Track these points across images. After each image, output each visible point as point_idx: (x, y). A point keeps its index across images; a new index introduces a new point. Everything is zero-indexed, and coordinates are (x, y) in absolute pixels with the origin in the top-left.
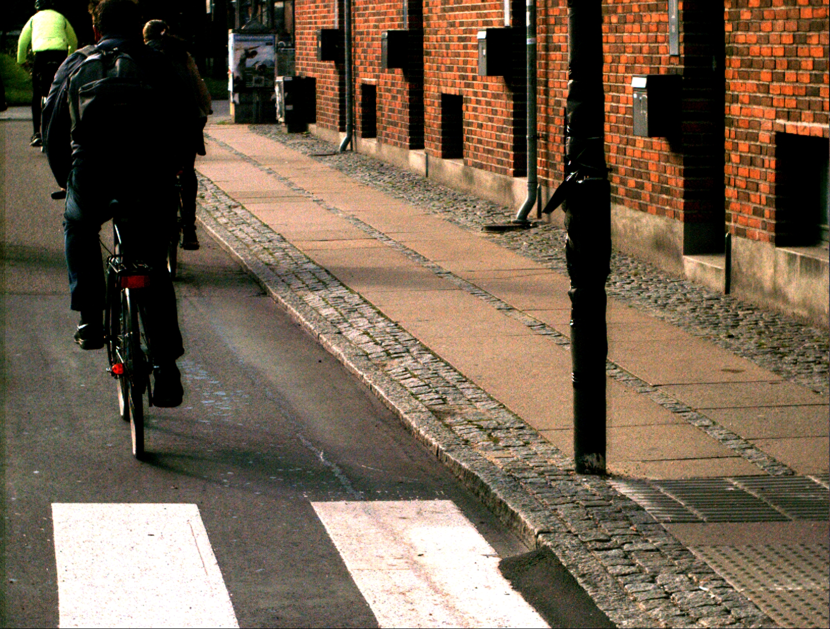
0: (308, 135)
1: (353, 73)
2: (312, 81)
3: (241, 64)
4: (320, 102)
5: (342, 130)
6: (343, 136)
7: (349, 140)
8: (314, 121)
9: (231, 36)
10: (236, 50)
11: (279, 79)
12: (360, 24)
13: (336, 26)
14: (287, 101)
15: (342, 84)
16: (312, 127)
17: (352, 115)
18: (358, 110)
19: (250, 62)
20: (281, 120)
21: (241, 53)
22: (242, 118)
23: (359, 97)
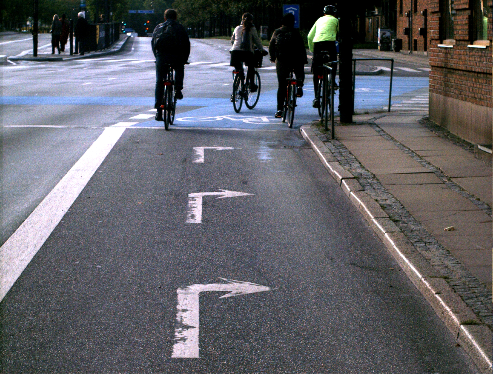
0: (400, 52)
1: (412, 37)
2: (401, 40)
3: (382, 36)
4: (403, 44)
5: (409, 49)
6: (409, 52)
7: (410, 52)
8: (401, 49)
9: (379, 29)
10: (380, 33)
11: (393, 40)
12: (414, 27)
13: (408, 27)
14: (395, 45)
15: (409, 40)
16: (401, 51)
17: (412, 46)
18: (413, 45)
19: (384, 36)
20: (393, 49)
21: (382, 33)
22: (382, 50)
23: (413, 42)
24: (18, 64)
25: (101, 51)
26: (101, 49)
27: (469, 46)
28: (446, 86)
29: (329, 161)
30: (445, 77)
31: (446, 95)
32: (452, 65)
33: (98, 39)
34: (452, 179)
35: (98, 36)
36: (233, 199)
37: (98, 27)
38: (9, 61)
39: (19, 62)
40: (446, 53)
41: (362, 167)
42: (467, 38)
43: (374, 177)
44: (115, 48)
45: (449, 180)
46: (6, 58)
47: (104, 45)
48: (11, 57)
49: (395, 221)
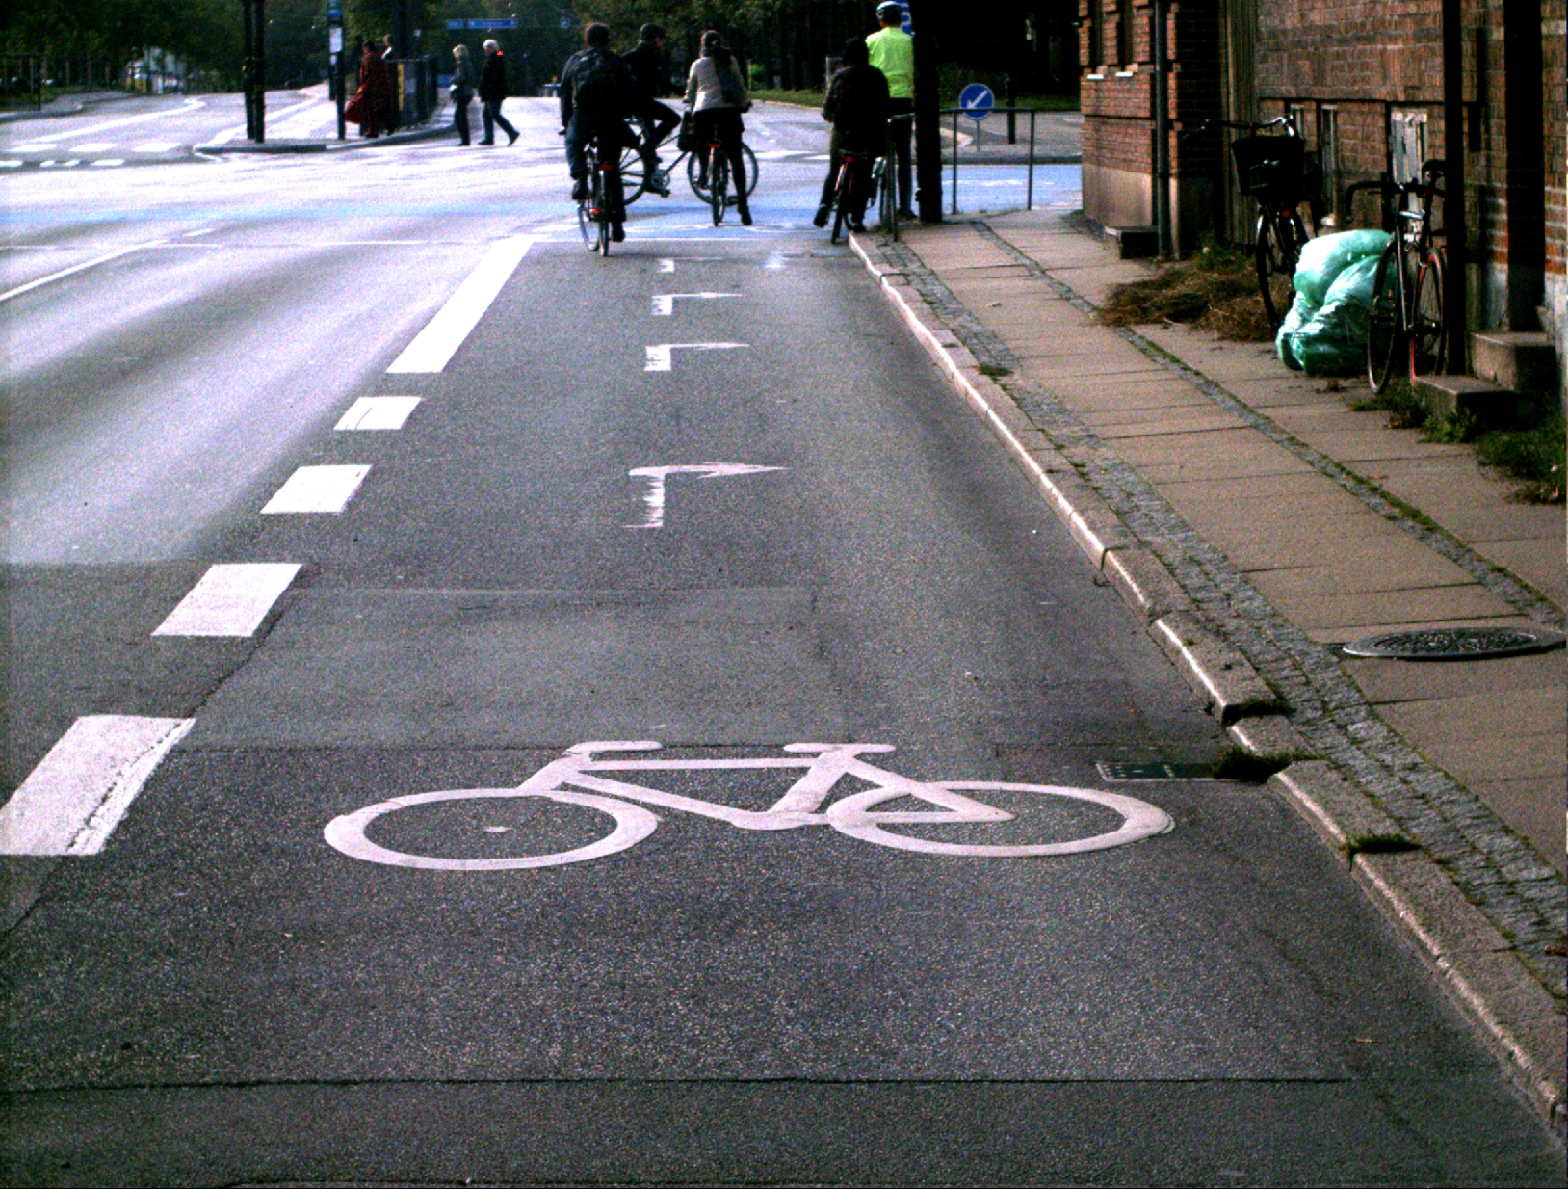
24: (226, 160)
25: (409, 129)
26: (409, 125)
27: (1120, 74)
28: (1099, 148)
29: (874, 264)
30: (1098, 131)
31: (1099, 163)
32: (1104, 111)
33: (401, 98)
34: (1048, 273)
35: (401, 90)
36: (718, 299)
37: (401, 67)
38: (200, 155)
39: (226, 155)
40: (1097, 90)
41: (923, 265)
42: (1116, 61)
43: (932, 273)
44: (439, 122)
45: (1043, 272)
46: (188, 149)
47: (415, 114)
48: (200, 145)
49: (930, 303)
